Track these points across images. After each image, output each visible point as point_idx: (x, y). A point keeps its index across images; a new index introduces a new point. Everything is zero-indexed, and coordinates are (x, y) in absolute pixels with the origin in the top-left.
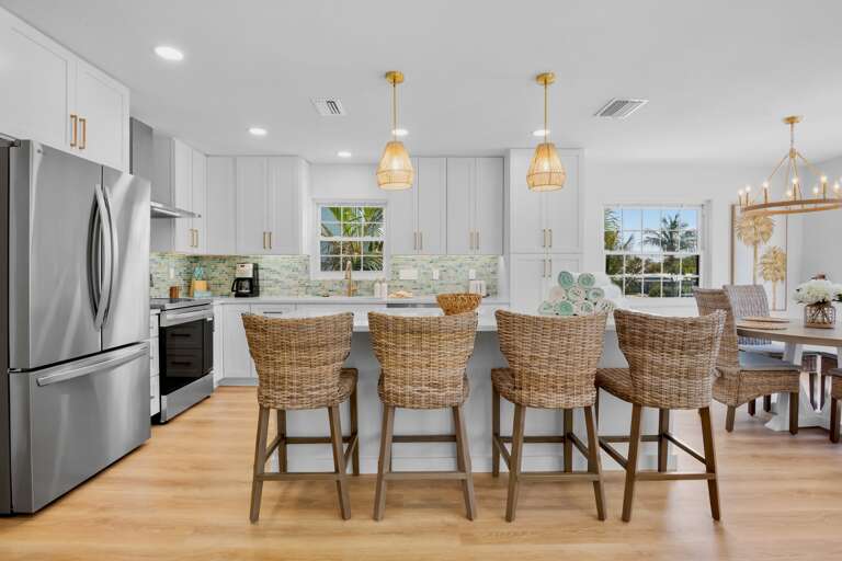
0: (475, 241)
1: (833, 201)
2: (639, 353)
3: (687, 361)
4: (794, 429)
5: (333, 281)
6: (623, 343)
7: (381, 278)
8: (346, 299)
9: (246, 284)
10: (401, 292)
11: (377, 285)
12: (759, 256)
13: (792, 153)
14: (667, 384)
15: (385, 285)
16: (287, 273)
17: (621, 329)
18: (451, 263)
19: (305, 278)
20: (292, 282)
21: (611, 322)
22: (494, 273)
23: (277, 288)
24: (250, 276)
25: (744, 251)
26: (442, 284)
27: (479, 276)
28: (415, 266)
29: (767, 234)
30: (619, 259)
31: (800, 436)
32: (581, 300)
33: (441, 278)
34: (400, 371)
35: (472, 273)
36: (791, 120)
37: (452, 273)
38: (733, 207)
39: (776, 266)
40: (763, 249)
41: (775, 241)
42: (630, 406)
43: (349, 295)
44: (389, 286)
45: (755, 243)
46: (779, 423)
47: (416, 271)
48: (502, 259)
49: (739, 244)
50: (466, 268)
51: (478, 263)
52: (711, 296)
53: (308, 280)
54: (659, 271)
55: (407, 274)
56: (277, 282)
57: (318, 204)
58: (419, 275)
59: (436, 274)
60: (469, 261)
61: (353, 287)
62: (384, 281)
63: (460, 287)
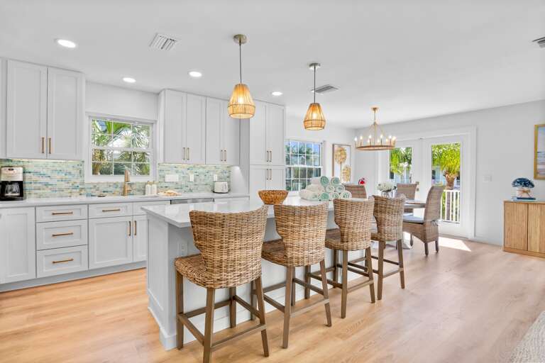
0: (223, 156)
1: (385, 146)
5: (107, 183)
7: (151, 180)
8: (122, 198)
9: (16, 187)
11: (148, 186)
12: (342, 168)
13: (375, 123)
15: (155, 186)
16: (58, 177)
17: (376, 204)
18: (201, 170)
19: (79, 181)
20: (64, 185)
22: (229, 177)
23: (47, 191)
24: (20, 179)
25: (337, 165)
26: (196, 185)
27: (220, 179)
28: (177, 172)
29: (344, 159)
32: (332, 192)
33: (195, 180)
35: (216, 178)
36: (375, 109)
37: (202, 177)
38: (333, 145)
39: (347, 172)
40: (343, 166)
41: (347, 163)
43: (123, 195)
44: (158, 187)
45: (341, 163)
47: (177, 176)
48: (237, 169)
49: (336, 163)
50: (212, 173)
51: (219, 171)
52: (356, 189)
53: (83, 183)
55: (172, 177)
56: (47, 184)
57: (89, 117)
58: (180, 179)
59: (192, 178)
60: (213, 169)
61: (128, 188)
62: (153, 183)
63: (208, 186)
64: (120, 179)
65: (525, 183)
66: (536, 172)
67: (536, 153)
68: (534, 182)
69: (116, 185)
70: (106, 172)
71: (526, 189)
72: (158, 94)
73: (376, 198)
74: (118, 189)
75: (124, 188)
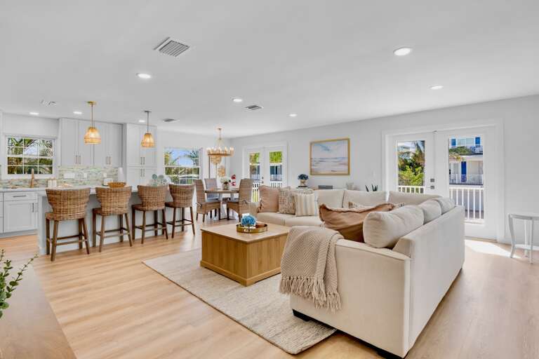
0: (108, 160)
2: (175, 195)
3: (186, 196)
4: (220, 219)
5: (19, 180)
6: (171, 193)
7: (53, 178)
8: (29, 189)
10: (66, 184)
11: (50, 181)
13: (220, 139)
14: (182, 202)
15: (55, 181)
17: (171, 189)
18: (93, 170)
21: (168, 188)
22: (116, 175)
25: (213, 166)
26: (88, 180)
27: (109, 176)
28: (73, 172)
29: (220, 161)
30: (170, 169)
31: (222, 222)
32: (160, 183)
33: (88, 177)
34: (109, 205)
35: (105, 175)
36: (220, 129)
37: (94, 175)
39: (222, 171)
40: (218, 166)
41: (222, 163)
42: (173, 209)
43: (31, 187)
44: (58, 182)
45: (216, 164)
46: (216, 219)
47: (74, 174)
48: (121, 169)
49: (211, 164)
50: (102, 172)
51: (107, 171)
54: (191, 173)
55: (69, 175)
57: (6, 136)
58: (75, 176)
59: (85, 175)
60: (103, 169)
61: (34, 183)
62: (54, 179)
63: (98, 182)
64: (28, 177)
65: (302, 177)
66: (311, 170)
67: (311, 159)
68: (310, 176)
69: (25, 181)
70: (20, 171)
71: (303, 181)
72: (58, 120)
73: (170, 185)
74: (27, 184)
75: (31, 182)
